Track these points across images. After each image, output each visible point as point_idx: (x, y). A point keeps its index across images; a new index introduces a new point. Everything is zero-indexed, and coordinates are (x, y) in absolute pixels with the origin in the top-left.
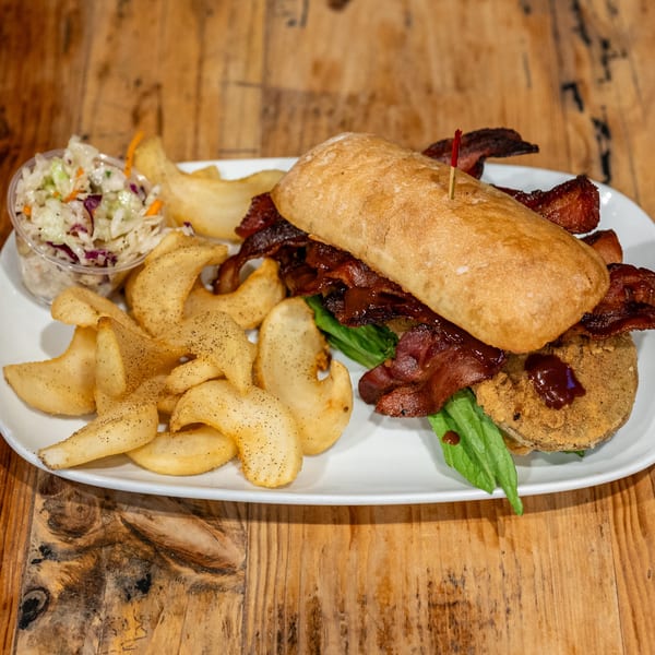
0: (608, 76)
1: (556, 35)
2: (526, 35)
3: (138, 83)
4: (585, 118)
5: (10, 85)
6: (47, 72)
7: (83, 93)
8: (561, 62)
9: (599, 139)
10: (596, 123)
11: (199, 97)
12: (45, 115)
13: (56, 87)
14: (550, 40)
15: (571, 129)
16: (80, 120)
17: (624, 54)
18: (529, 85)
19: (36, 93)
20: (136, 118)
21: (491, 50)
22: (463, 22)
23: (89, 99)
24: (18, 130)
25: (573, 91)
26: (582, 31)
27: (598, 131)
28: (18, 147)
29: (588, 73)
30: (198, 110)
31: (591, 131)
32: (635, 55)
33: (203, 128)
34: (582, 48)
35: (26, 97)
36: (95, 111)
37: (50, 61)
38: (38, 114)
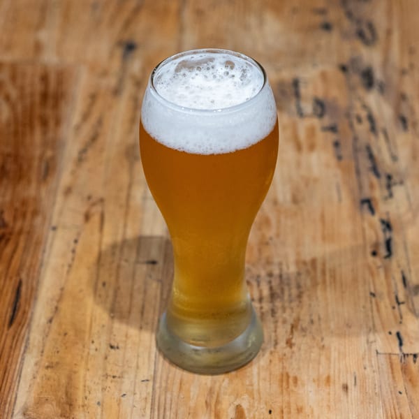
0: (391, 195)
1: (358, 172)
2: (339, 172)
3: (89, 198)
4: (376, 219)
5: (8, 198)
6: (32, 191)
7: (54, 204)
8: (361, 187)
9: (384, 231)
10: (383, 222)
11: (128, 205)
12: (29, 216)
13: (37, 200)
14: (354, 175)
15: (366, 225)
16: (51, 218)
17: (402, 183)
18: (340, 200)
19: (24, 203)
20: (87, 217)
21: (316, 180)
22: (298, 164)
23: (57, 207)
24: (11, 224)
25: (368, 204)
26: (375, 170)
27: (384, 227)
28: (11, 234)
29: (378, 194)
30: (127, 213)
31: (379, 226)
32: (408, 183)
33: (130, 224)
34: (374, 180)
35: (17, 205)
36: (61, 213)
37: (34, 185)
38: (24, 215)
